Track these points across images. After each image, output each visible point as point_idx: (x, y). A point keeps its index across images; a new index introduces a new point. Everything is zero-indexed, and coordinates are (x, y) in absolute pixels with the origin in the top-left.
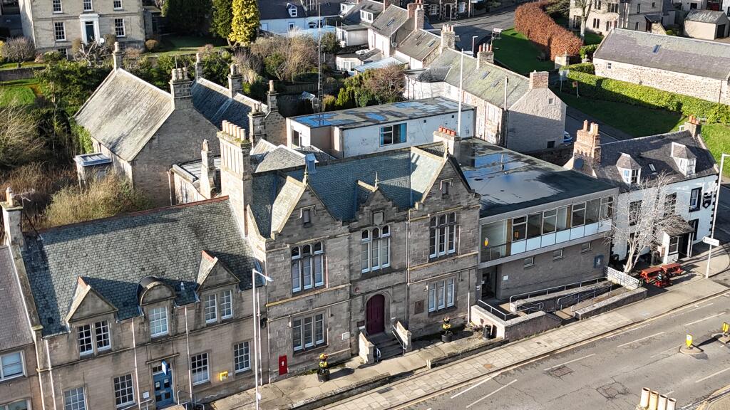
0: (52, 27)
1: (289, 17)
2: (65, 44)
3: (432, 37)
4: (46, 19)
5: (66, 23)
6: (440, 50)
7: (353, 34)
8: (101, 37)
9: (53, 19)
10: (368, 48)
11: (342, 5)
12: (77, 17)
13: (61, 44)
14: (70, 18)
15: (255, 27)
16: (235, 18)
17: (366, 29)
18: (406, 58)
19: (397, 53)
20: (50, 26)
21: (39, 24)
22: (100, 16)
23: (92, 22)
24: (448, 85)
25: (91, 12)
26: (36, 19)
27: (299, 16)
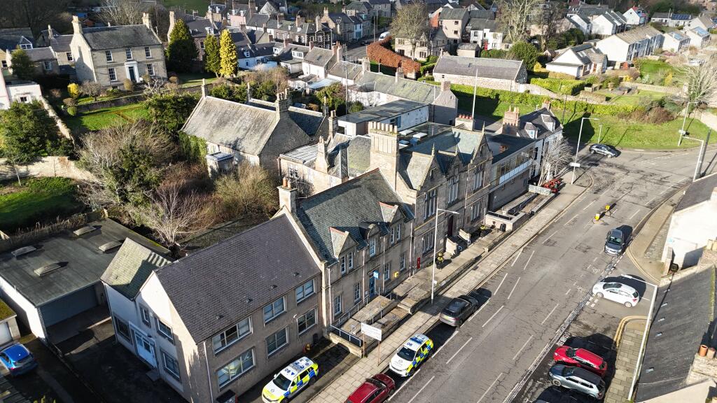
0: (107, 72)
1: (246, 58)
2: (117, 83)
3: (352, 66)
4: (103, 67)
5: (117, 69)
6: (363, 73)
7: (293, 66)
8: (140, 77)
9: (107, 66)
10: (303, 74)
11: (274, 48)
12: (123, 65)
13: (114, 83)
14: (119, 65)
15: (236, 65)
16: (222, 60)
17: (301, 63)
18: (339, 79)
19: (329, 76)
20: (105, 71)
21: (98, 70)
22: (138, 62)
23: (132, 67)
24: (377, 93)
25: (132, 61)
26: (96, 67)
27: (251, 57)
